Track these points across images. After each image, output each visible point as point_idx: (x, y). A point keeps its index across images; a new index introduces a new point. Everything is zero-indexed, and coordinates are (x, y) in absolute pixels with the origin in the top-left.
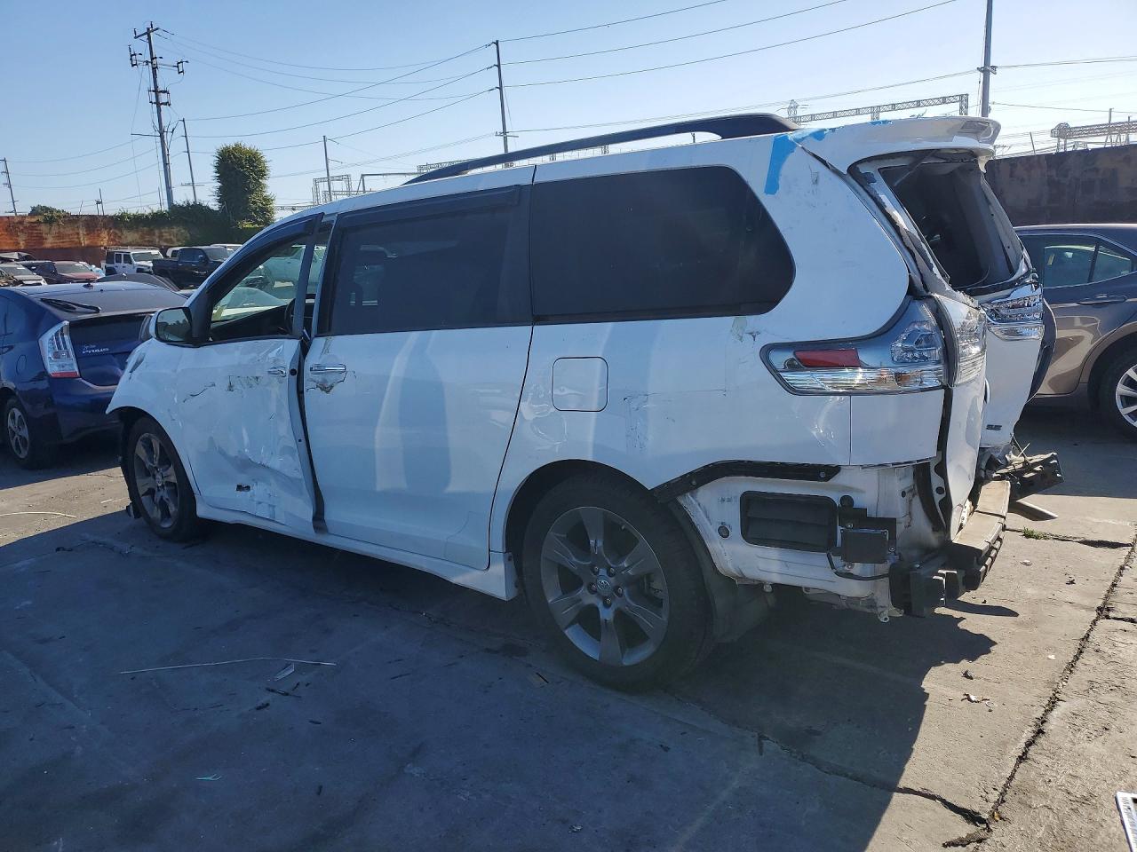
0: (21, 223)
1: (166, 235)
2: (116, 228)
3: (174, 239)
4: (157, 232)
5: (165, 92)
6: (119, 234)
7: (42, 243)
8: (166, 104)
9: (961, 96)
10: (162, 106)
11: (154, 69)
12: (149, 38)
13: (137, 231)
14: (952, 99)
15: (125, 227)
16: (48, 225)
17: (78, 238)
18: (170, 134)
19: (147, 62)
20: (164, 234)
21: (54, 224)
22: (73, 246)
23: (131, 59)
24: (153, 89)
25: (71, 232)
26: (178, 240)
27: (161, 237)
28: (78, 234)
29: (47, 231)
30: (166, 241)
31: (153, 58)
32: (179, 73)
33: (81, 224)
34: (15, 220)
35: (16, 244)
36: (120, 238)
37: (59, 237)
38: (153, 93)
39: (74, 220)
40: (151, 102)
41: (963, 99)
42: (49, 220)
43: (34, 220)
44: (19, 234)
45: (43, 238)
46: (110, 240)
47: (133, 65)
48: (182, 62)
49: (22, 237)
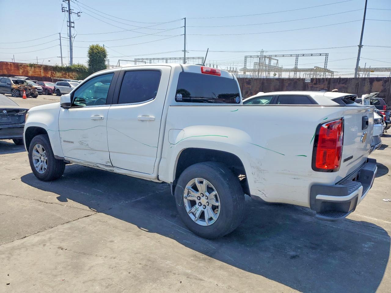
0: (21, 65)
1: (71, 75)
2: (54, 71)
3: (73, 77)
4: (67, 74)
5: (73, 23)
6: (55, 73)
7: (28, 74)
12: (69, 3)
13: (61, 73)
14: (323, 55)
15: (57, 71)
16: (30, 67)
17: (41, 73)
18: (73, 38)
19: (67, 11)
20: (70, 75)
21: (33, 68)
22: (39, 76)
23: (62, 9)
24: (68, 21)
25: (38, 71)
26: (75, 78)
27: (69, 76)
28: (41, 72)
29: (30, 69)
31: (69, 10)
32: (78, 16)
33: (42, 68)
34: (19, 64)
35: (19, 73)
36: (55, 74)
37: (34, 72)
38: (68, 23)
39: (40, 66)
40: (68, 26)
41: (327, 55)
42: (31, 66)
43: (26, 65)
44: (20, 69)
45: (28, 72)
46: (51, 75)
47: (63, 11)
48: (80, 12)
49: (21, 71)
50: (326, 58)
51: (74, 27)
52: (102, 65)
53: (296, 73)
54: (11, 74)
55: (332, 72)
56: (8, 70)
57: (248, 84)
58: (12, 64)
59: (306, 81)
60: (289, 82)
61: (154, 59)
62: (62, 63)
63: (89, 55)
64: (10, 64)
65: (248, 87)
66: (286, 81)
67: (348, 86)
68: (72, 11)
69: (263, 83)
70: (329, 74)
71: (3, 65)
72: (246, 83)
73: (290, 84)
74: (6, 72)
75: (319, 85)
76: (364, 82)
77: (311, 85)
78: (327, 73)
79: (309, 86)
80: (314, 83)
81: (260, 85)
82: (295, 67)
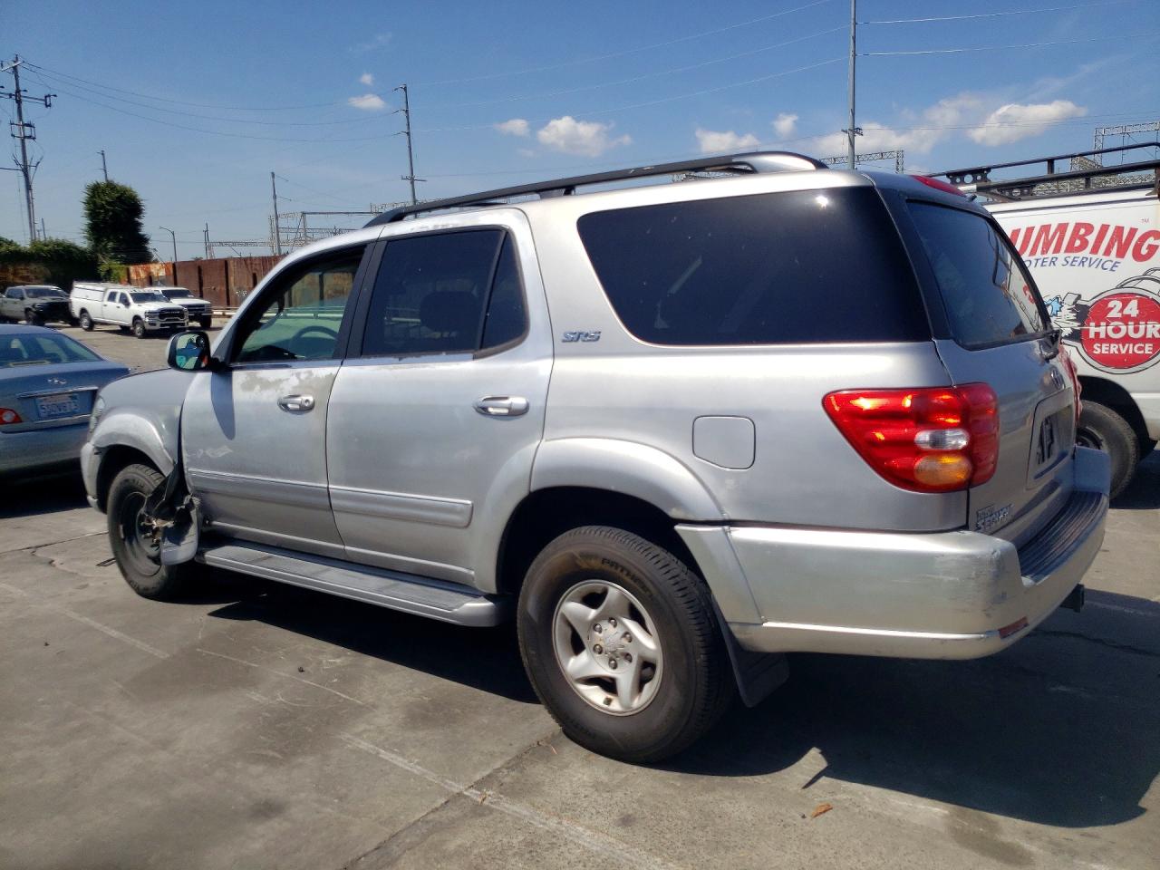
1: (25, 273)
3: (32, 276)
4: (11, 269)
5: (30, 125)
10: (27, 140)
11: (19, 102)
12: (15, 72)
18: (34, 168)
19: (11, 95)
20: (20, 271)
24: (17, 121)
26: (37, 278)
27: (15, 274)
30: (23, 278)
31: (18, 91)
32: (47, 106)
38: (15, 126)
40: (13, 135)
48: (49, 96)
51: (30, 137)
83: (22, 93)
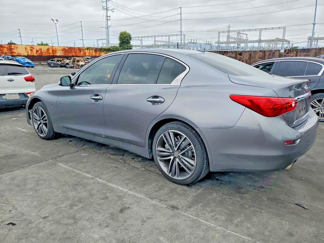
0: (82, 49)
2: (100, 51)
5: (110, 17)
7: (86, 54)
8: (109, 20)
9: (284, 27)
10: (108, 20)
11: (107, 11)
12: (106, 3)
13: (104, 52)
14: (281, 28)
15: (102, 51)
21: (88, 50)
23: (103, 8)
25: (91, 52)
28: (93, 52)
32: (112, 12)
33: (93, 50)
34: (81, 48)
35: (81, 54)
36: (101, 54)
37: (89, 53)
38: (106, 17)
39: (92, 49)
41: (284, 28)
42: (88, 49)
43: (85, 48)
44: (82, 52)
45: (86, 53)
46: (99, 54)
47: (103, 9)
48: (113, 9)
49: (82, 53)
50: (284, 30)
52: (129, 45)
53: (260, 44)
54: (77, 55)
55: (289, 42)
56: (75, 52)
57: (240, 55)
58: (77, 48)
59: (281, 52)
60: (269, 53)
61: (144, 37)
62: (83, 44)
63: (119, 39)
64: (76, 48)
65: (240, 57)
66: (267, 52)
67: (310, 54)
68: (109, 9)
69: (251, 54)
70: (286, 43)
71: (73, 50)
72: (239, 55)
73: (270, 54)
74: (74, 55)
75: (290, 54)
76: (320, 51)
77: (285, 55)
78: (285, 43)
79: (283, 55)
80: (286, 53)
81: (249, 55)
82: (259, 39)
83: (108, 8)
